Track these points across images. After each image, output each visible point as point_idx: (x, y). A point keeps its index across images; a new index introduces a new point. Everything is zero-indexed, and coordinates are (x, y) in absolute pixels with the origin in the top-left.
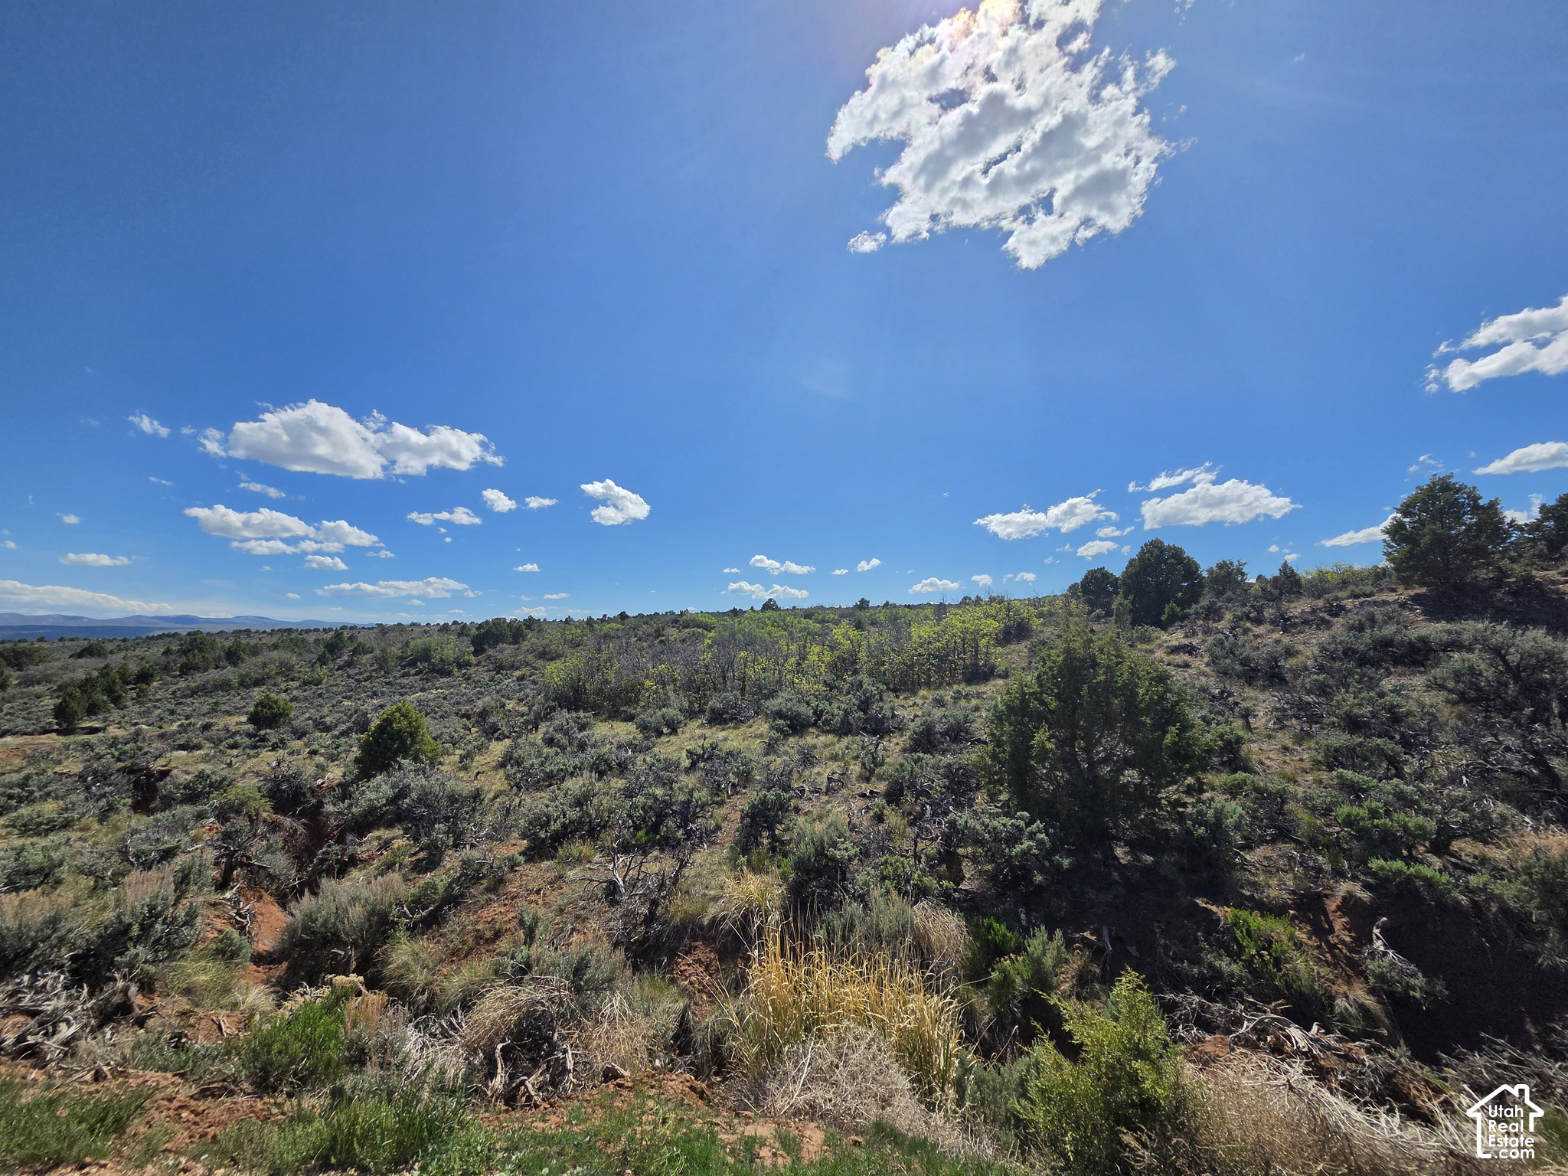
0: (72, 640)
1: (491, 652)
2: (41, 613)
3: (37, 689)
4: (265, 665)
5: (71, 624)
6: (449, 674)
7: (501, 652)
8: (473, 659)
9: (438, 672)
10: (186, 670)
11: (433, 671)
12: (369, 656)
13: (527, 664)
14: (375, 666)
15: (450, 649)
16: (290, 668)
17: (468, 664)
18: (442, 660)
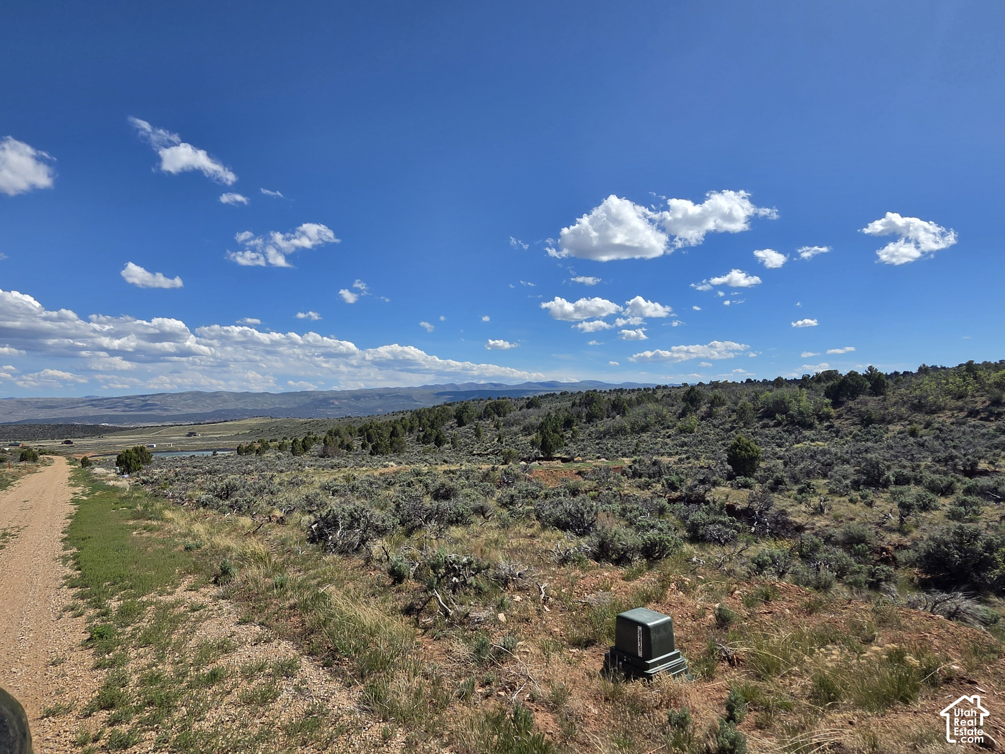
0: (503, 399)
1: (851, 404)
2: (482, 382)
3: (515, 429)
4: (646, 415)
5: (498, 389)
6: (811, 426)
7: (866, 404)
8: (833, 412)
9: (798, 423)
10: (590, 418)
11: (792, 423)
12: (724, 408)
13: (901, 418)
14: (734, 417)
15: (806, 402)
16: (664, 418)
17: (828, 417)
18: (801, 413)
